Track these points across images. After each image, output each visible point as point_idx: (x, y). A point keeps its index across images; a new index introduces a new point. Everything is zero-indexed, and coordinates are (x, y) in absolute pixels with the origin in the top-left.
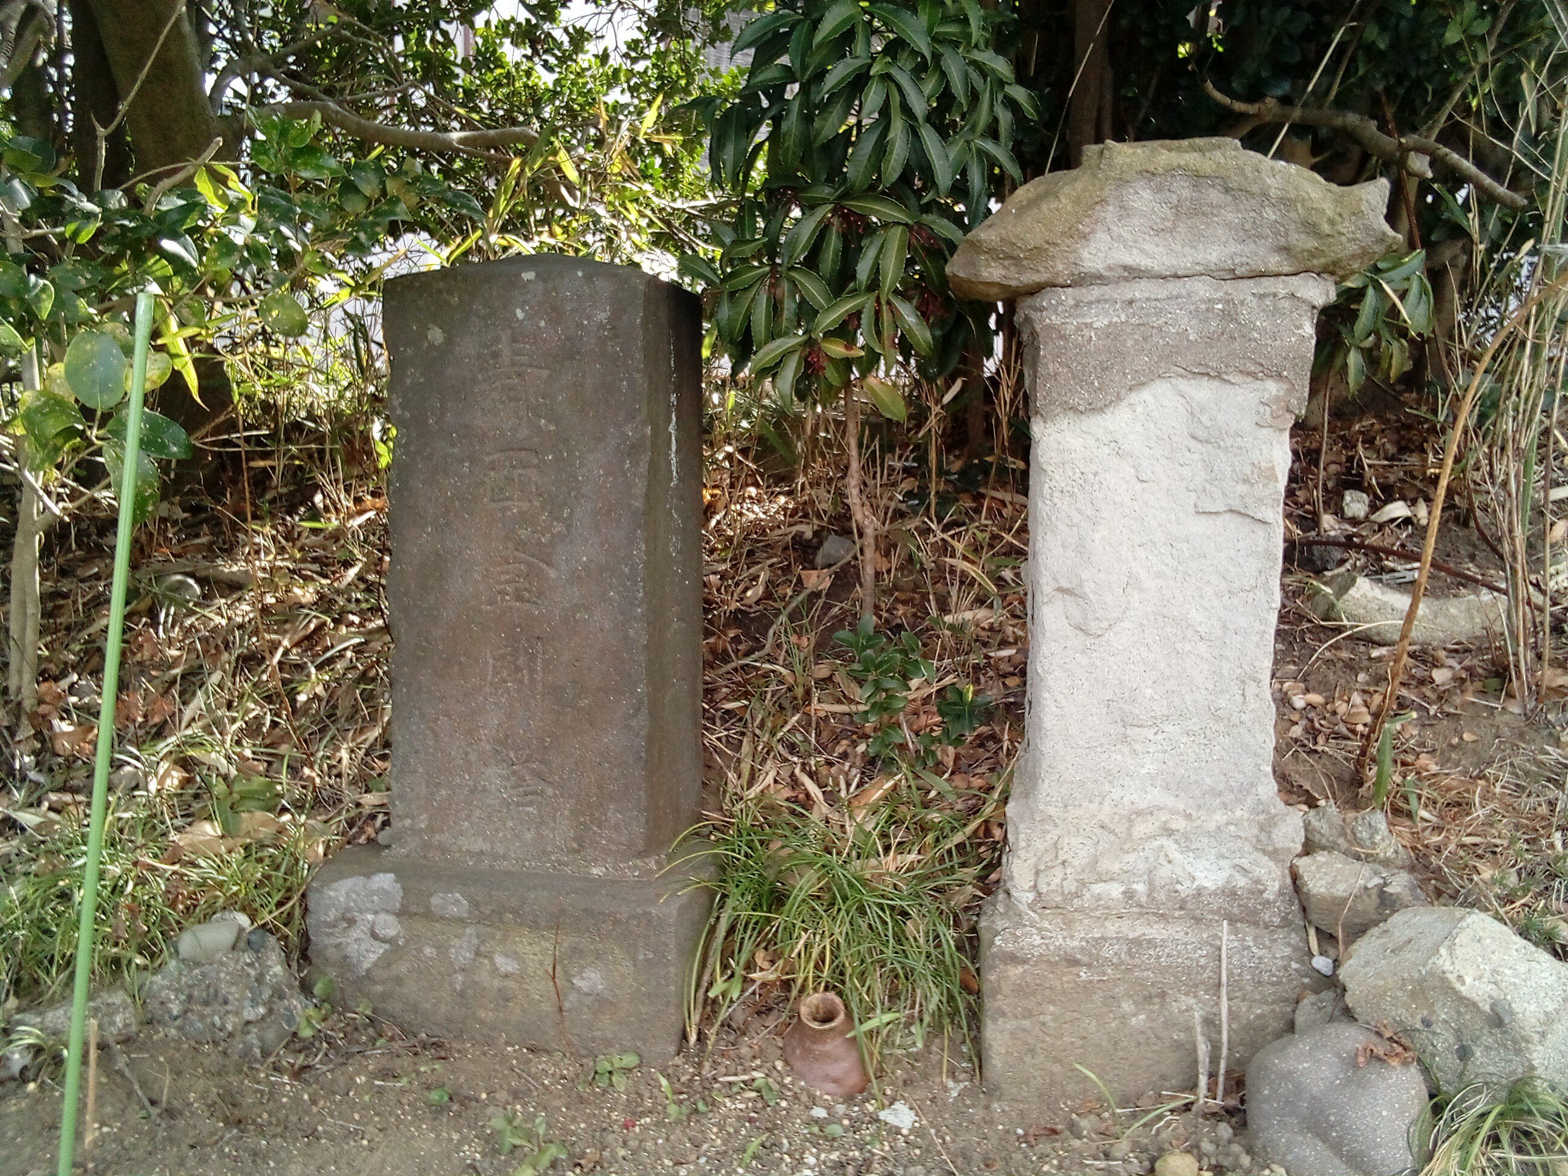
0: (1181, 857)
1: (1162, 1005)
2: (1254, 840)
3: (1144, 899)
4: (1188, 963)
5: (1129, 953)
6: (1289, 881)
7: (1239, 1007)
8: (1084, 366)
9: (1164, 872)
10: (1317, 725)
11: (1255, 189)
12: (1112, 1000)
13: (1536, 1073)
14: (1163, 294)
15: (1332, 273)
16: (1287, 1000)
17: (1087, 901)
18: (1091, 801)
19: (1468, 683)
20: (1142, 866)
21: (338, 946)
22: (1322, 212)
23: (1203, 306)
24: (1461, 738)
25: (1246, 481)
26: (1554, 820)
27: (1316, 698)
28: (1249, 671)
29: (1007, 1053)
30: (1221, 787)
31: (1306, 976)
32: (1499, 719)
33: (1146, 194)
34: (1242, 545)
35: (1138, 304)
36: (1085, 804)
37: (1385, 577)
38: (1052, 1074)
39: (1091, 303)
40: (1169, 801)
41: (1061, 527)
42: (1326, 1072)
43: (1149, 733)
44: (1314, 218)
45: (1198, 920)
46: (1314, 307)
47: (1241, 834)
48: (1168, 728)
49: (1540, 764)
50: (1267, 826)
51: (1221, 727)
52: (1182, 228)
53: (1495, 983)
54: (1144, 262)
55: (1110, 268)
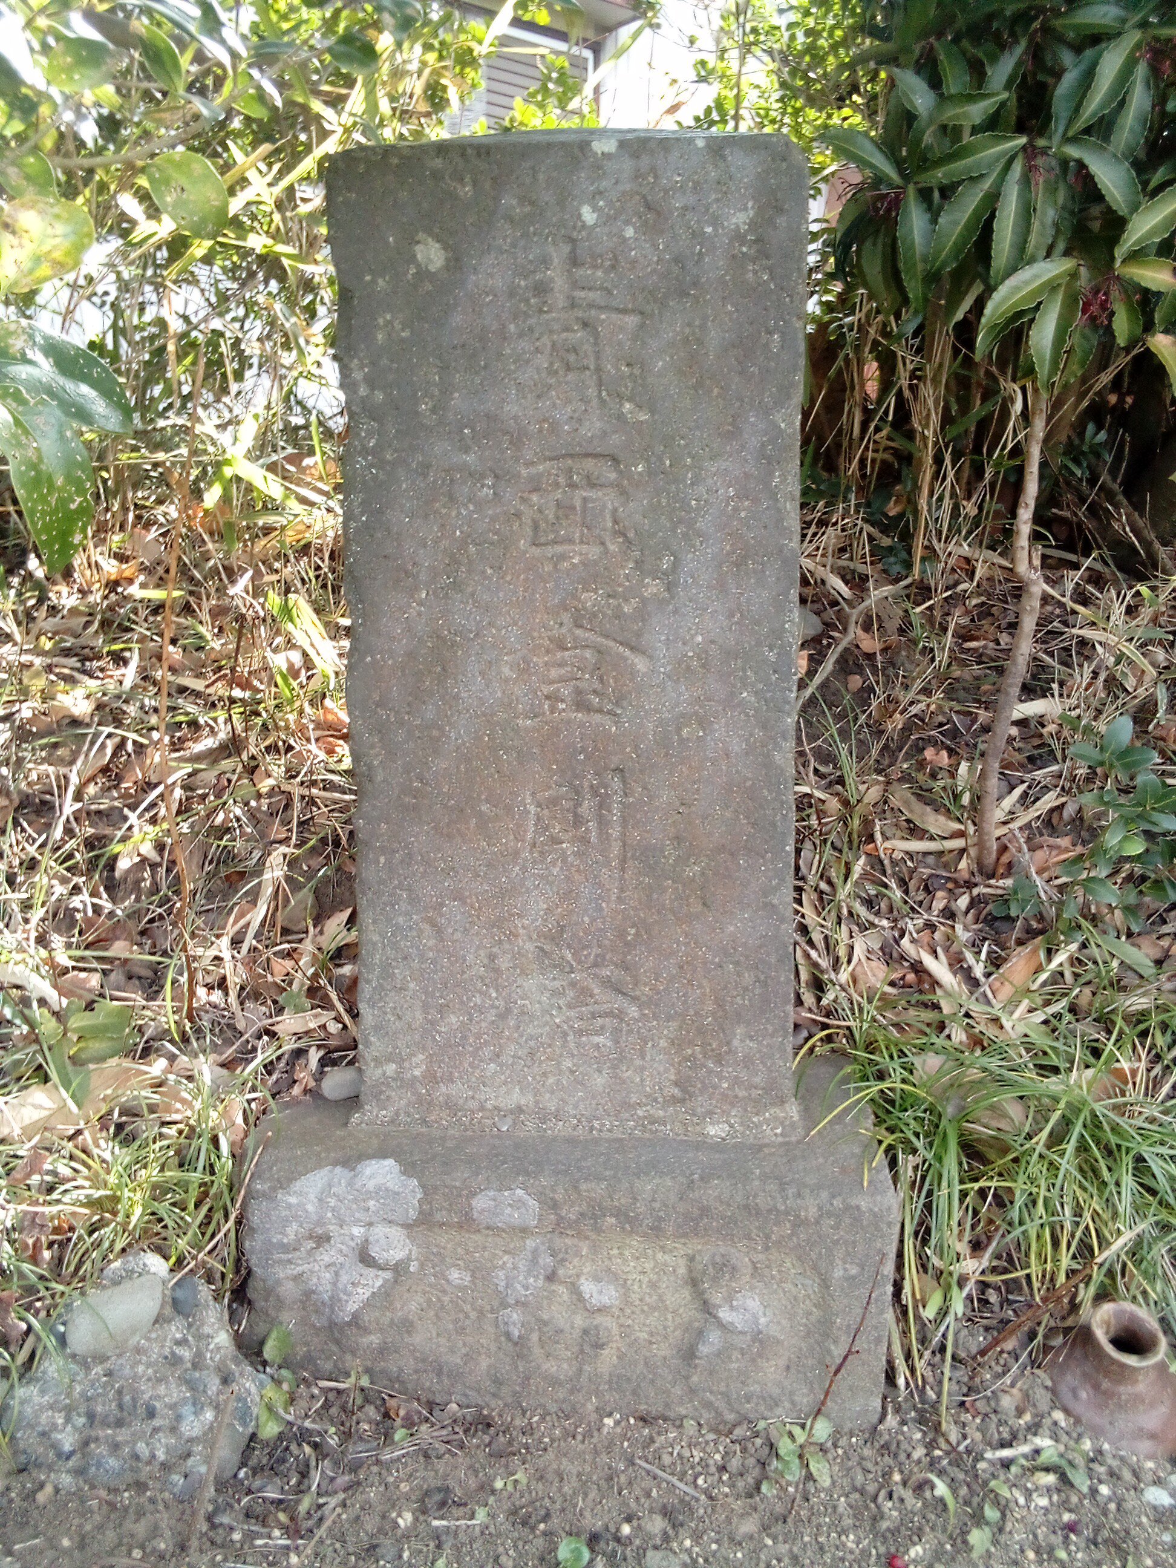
21: (297, 1278)
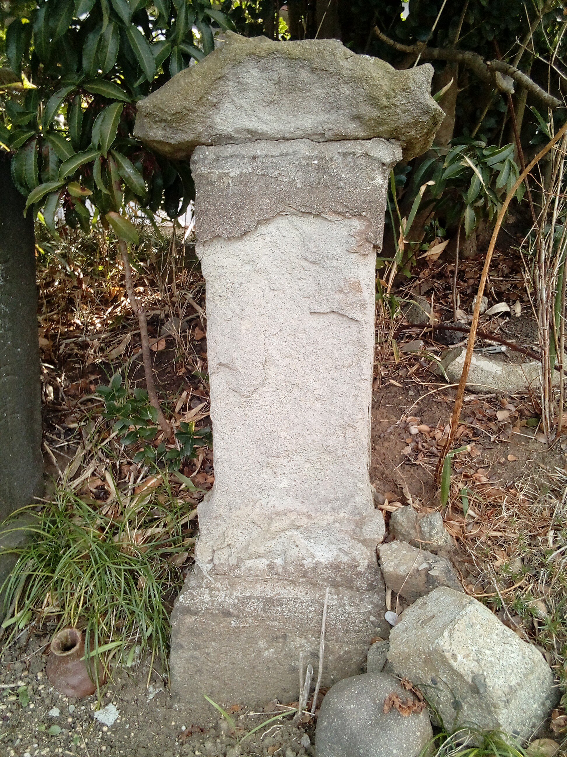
0: (306, 542)
1: (284, 644)
2: (352, 533)
3: (280, 570)
4: (301, 616)
5: (264, 609)
6: (375, 559)
7: (334, 646)
8: (225, 205)
9: (293, 553)
10: (420, 447)
11: (332, 69)
12: (251, 640)
13: (501, 729)
14: (277, 152)
15: (398, 139)
16: (364, 642)
17: (242, 571)
18: (247, 506)
19: (518, 420)
20: (279, 548)
22: (380, 87)
23: (305, 162)
24: (507, 458)
25: (340, 291)
26: (551, 523)
27: (425, 428)
28: (348, 422)
29: (184, 672)
30: (332, 497)
31: (379, 626)
32: (531, 446)
33: (255, 73)
34: (342, 335)
35: (260, 159)
36: (243, 507)
37: (484, 349)
38: (213, 686)
39: (226, 158)
40: (298, 506)
41: (221, 321)
42: (364, 714)
43: (284, 461)
44: (374, 93)
45: (314, 585)
46: (384, 164)
47: (343, 528)
48: (297, 458)
49: (550, 480)
50: (360, 523)
51: (330, 458)
52: (285, 100)
53: (478, 661)
54: (261, 127)
55: (238, 131)
